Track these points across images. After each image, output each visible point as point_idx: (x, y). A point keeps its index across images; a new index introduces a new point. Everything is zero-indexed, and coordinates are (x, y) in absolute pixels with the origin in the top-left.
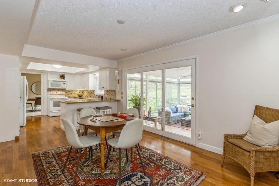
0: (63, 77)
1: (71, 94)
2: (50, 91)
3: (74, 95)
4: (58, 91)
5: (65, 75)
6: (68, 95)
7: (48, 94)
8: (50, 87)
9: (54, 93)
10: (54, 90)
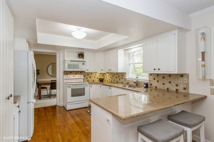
0: (81, 55)
1: (90, 77)
2: (67, 74)
3: (93, 79)
4: (76, 74)
5: (84, 52)
6: (87, 78)
7: (65, 78)
8: (67, 70)
9: (71, 76)
10: (71, 72)
